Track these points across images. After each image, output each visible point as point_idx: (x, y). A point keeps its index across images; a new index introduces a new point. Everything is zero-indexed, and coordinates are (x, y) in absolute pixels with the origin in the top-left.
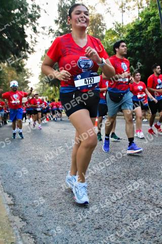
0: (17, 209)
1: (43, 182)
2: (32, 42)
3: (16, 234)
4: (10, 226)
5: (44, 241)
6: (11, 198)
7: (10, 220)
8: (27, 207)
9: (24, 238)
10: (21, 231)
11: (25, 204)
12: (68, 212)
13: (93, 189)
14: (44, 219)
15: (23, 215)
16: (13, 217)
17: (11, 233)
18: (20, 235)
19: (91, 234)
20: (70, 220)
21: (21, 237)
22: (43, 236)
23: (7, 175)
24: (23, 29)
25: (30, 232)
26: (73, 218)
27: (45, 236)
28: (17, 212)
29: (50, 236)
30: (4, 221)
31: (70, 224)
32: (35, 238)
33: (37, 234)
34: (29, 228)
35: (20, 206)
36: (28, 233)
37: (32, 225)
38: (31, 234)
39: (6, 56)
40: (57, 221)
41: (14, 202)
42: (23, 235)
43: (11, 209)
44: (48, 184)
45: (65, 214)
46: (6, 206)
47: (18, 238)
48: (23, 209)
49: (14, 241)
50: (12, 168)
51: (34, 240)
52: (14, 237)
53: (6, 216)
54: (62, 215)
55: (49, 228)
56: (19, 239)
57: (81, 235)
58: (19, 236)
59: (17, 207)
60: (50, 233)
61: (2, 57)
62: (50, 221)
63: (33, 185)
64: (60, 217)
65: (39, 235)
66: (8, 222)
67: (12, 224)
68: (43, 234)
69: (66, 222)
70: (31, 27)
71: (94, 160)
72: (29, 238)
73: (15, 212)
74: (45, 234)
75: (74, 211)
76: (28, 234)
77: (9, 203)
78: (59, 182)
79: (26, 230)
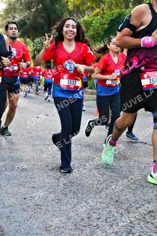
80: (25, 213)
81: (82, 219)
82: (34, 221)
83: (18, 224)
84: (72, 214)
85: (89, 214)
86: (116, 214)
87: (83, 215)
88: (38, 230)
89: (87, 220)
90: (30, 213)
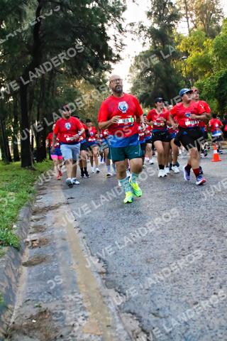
0: (112, 279)
1: (144, 241)
2: (116, 46)
3: (113, 314)
4: (104, 302)
5: (154, 325)
6: (102, 264)
7: (103, 294)
8: (125, 276)
9: (124, 319)
10: (119, 309)
11: (122, 272)
12: (185, 283)
13: (219, 251)
14: (151, 294)
15: (120, 287)
16: (107, 289)
17: (106, 312)
18: (119, 316)
19: (222, 317)
20: (189, 296)
21: (120, 318)
22: (152, 318)
23: (93, 233)
24: (103, 28)
25: (132, 311)
26: (193, 293)
27: (154, 318)
28: (111, 283)
29: (161, 318)
30: (95, 295)
31: (189, 301)
32: (140, 319)
33: (142, 314)
34: (131, 307)
35: (115, 275)
36: (130, 312)
37: (134, 302)
38: (133, 314)
39: (82, 69)
40: (169, 297)
41: (106, 269)
42: (122, 315)
43: (104, 279)
44: (152, 245)
45: (180, 286)
46: (96, 275)
47: (115, 320)
48: (119, 279)
49: (110, 324)
50: (100, 223)
51: (138, 323)
52: (111, 319)
53: (97, 289)
54: (176, 288)
55: (159, 306)
56: (118, 320)
57: (208, 318)
58: (117, 317)
59: (111, 277)
60: (161, 314)
61: (77, 71)
62: (160, 296)
63: (131, 246)
64: (174, 292)
65: (145, 317)
66: (100, 296)
67: (105, 300)
68: (151, 315)
69: (183, 299)
70: (115, 24)
71: (217, 210)
72: (131, 319)
73: (109, 284)
74: (153, 314)
75: (194, 283)
76: (130, 315)
77: (100, 271)
78: (169, 241)
79: (127, 309)
80: (131, 249)
81: (183, 250)
82: (137, 255)
83: (122, 259)
84: (174, 246)
85: (191, 244)
86: (216, 242)
87: (184, 246)
88: (140, 263)
89: (187, 250)
90: (136, 248)
